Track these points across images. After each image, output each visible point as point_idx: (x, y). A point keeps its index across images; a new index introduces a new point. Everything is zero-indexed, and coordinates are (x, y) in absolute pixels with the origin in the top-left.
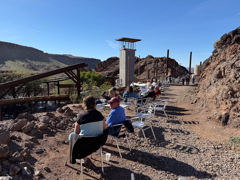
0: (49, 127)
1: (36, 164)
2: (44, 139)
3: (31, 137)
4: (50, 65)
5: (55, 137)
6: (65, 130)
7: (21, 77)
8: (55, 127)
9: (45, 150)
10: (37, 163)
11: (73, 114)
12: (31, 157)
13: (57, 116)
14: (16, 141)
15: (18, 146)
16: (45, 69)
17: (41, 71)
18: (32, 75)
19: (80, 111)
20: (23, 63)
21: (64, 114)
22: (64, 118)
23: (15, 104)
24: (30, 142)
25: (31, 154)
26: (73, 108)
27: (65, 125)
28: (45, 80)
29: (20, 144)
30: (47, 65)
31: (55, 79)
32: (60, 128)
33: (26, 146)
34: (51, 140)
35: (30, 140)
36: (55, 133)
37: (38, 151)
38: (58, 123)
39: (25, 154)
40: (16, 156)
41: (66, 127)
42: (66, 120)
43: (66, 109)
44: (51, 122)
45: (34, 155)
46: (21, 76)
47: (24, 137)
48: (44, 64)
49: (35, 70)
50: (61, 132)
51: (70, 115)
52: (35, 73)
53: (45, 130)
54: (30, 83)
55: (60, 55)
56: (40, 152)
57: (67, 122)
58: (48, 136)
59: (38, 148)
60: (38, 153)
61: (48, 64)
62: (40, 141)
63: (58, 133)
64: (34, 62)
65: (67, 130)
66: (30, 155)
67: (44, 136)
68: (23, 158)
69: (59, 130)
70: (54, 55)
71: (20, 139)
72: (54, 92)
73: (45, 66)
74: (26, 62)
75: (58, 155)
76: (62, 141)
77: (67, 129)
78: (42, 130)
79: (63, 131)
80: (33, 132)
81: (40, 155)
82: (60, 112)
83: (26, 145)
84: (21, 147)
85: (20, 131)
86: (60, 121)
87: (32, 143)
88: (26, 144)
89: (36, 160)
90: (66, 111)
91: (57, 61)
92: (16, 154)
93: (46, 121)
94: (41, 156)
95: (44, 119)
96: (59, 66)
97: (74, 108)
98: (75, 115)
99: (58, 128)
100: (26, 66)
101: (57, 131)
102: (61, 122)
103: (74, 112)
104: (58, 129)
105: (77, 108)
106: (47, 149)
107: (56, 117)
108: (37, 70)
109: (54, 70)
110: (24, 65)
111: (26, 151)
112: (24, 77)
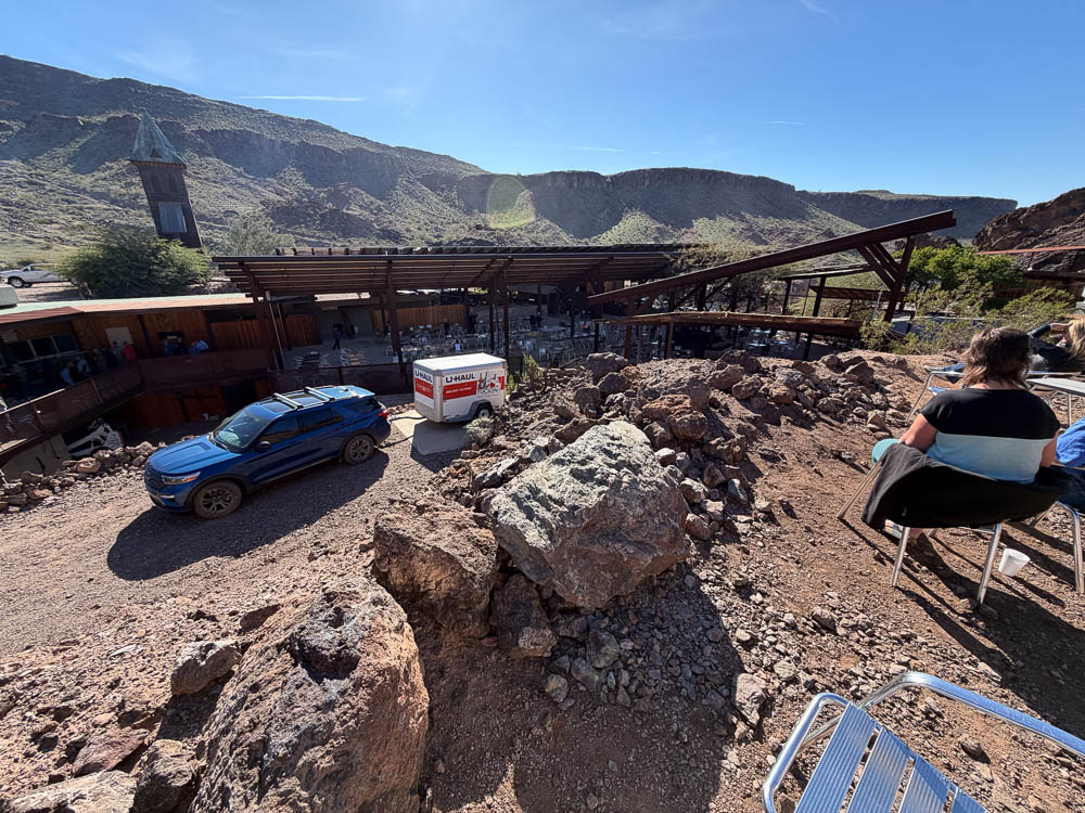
0: (798, 401)
1: (759, 481)
2: (783, 429)
3: (751, 414)
4: (803, 226)
5: (812, 433)
6: (842, 422)
7: (726, 260)
8: (814, 406)
9: (782, 456)
10: (760, 479)
11: (873, 382)
12: (749, 461)
13: (821, 377)
14: (720, 412)
15: (722, 425)
16: (789, 240)
17: (776, 246)
18: (754, 255)
19: (896, 377)
20: (732, 224)
21: (844, 376)
22: (843, 387)
23: (699, 325)
24: (749, 424)
25: (749, 455)
26: (873, 363)
27: (843, 406)
28: (787, 271)
29: (727, 422)
30: (795, 226)
31: (816, 271)
32: (826, 413)
33: (739, 432)
34: (801, 436)
35: (749, 419)
36: (813, 423)
37: (766, 452)
38: (821, 396)
39: (737, 449)
40: (719, 447)
41: (846, 414)
42: (848, 394)
43: (852, 362)
44: (805, 389)
45: (755, 458)
46: (725, 257)
47: (736, 408)
48: (788, 223)
49: (760, 241)
50: (830, 424)
51: (861, 384)
52: (763, 250)
53: (787, 405)
54: (744, 276)
55: (848, 194)
56: (772, 458)
57: (851, 400)
58: (793, 423)
59: (766, 445)
60: (764, 457)
61: (799, 226)
62: (772, 429)
63: (820, 424)
64: (761, 221)
65: (849, 424)
66: (747, 457)
67: (783, 420)
68: (730, 457)
69: (824, 417)
70: (827, 194)
71: (726, 411)
72: (802, 307)
73: (789, 230)
74: (742, 219)
75: (817, 483)
76: (832, 451)
77: (850, 420)
78: (778, 404)
79: (836, 423)
80: (756, 402)
81: (769, 464)
82: (829, 366)
83: (740, 430)
84: (728, 429)
85: (727, 391)
86: (828, 394)
87: (754, 428)
88: (739, 425)
89: (760, 474)
90: (851, 367)
91: (830, 215)
92: (719, 443)
93: (793, 382)
94: (772, 467)
95: (790, 376)
96: (833, 228)
97: (878, 364)
98: (877, 385)
99: (820, 410)
100: (738, 232)
101: (819, 419)
102: (833, 395)
103: (877, 376)
104: (820, 413)
105: (888, 367)
106: (791, 458)
107: (817, 377)
108: (766, 243)
109: (816, 242)
110: (733, 230)
111: (739, 442)
112: (732, 260)
